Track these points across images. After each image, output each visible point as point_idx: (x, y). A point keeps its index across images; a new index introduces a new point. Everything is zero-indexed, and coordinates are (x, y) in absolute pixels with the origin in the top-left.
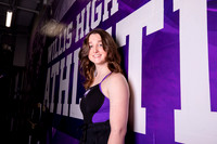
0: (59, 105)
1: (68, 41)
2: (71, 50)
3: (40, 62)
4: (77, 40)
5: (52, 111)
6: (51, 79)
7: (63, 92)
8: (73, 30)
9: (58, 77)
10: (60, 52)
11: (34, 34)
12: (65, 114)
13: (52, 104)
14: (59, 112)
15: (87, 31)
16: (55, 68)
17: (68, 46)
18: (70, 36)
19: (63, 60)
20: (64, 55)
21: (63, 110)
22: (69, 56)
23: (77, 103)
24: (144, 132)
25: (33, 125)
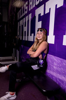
1: (26, 10)
2: (27, 14)
3: (14, 20)
4: (30, 10)
5: (21, 39)
6: (20, 27)
7: (25, 32)
8: (28, 5)
9: (22, 26)
10: (23, 15)
11: (10, 6)
12: (26, 40)
13: (21, 37)
14: (24, 39)
15: (34, 6)
16: (21, 22)
17: (26, 12)
18: (27, 8)
19: (24, 19)
20: (25, 16)
21: (25, 38)
22: (27, 17)
23: (31, 35)
24: (54, 43)
25: (15, 44)
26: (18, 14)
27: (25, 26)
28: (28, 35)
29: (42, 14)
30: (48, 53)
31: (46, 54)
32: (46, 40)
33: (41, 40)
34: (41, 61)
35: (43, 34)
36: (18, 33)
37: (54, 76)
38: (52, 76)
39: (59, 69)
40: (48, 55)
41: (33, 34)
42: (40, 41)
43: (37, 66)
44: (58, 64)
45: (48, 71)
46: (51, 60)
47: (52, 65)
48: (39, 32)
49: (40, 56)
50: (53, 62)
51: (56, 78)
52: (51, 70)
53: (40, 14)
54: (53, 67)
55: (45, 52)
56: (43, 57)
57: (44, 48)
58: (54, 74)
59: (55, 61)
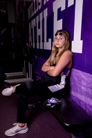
0: (38, 43)
1: (39, 4)
2: (42, 10)
3: (24, 19)
4: (45, 3)
5: (34, 47)
6: (32, 29)
7: (39, 36)
9: (35, 28)
10: (35, 12)
12: (41, 48)
13: (34, 44)
14: (38, 48)
16: (33, 22)
17: (40, 7)
19: (38, 17)
20: (38, 14)
21: (40, 46)
22: (41, 14)
23: (47, 41)
24: (81, 52)
25: (26, 55)
26: (29, 10)
27: (39, 28)
28: (43, 41)
29: (63, 8)
35: (64, 39)
36: (30, 38)
37: (82, 101)
38: (80, 101)
39: (90, 91)
41: (50, 40)
44: (88, 83)
45: (73, 93)
46: (78, 77)
47: (79, 85)
48: (58, 36)
50: (81, 81)
51: (85, 105)
52: (77, 92)
53: (60, 8)
54: (80, 88)
58: (83, 98)
59: (83, 79)
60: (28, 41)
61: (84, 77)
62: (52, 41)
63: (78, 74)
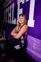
0: (9, 21)
2: (11, 4)
5: (7, 22)
6: (6, 13)
7: (10, 17)
9: (8, 13)
10: (8, 5)
12: (10, 23)
16: (7, 10)
17: (10, 2)
19: (9, 7)
22: (11, 6)
23: (14, 20)
24: (33, 27)
25: (2, 26)
26: (4, 4)
27: (10, 13)
28: (12, 20)
30: (28, 34)
31: (27, 35)
32: (27, 24)
33: (22, 23)
34: (23, 42)
35: (24, 19)
36: (5, 18)
37: (33, 54)
38: (32, 54)
39: (38, 49)
40: (28, 36)
41: (15, 19)
42: (22, 25)
43: (19, 45)
44: (37, 44)
45: (28, 49)
46: (31, 40)
47: (31, 45)
48: (21, 17)
49: (22, 38)
50: (32, 42)
51: (35, 56)
52: (30, 48)
53: (21, 3)
54: (32, 46)
55: (26, 34)
56: (24, 38)
57: (25, 31)
58: (34, 52)
59: (34, 42)
60: (4, 19)
61: (35, 41)
62: (17, 20)
63: (31, 39)
